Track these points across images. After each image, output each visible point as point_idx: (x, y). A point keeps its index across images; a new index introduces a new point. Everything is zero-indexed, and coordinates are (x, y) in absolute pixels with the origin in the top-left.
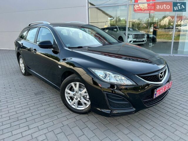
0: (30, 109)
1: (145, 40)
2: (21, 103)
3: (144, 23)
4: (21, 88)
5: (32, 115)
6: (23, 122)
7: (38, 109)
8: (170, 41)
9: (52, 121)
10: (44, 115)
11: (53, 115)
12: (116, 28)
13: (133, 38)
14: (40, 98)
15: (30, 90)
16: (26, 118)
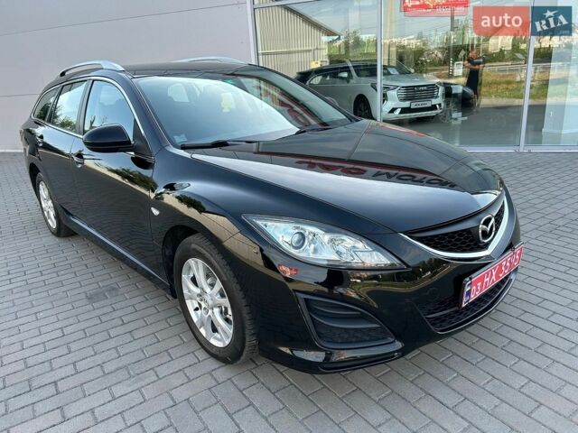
0: (69, 348)
1: (440, 105)
2: (43, 330)
3: (436, 49)
4: (43, 278)
5: (75, 369)
6: (45, 396)
7: (96, 348)
8: (517, 102)
9: (139, 389)
10: (113, 368)
11: (144, 369)
12: (346, 69)
13: (401, 100)
14: (105, 310)
15: (73, 286)
16: (55, 383)
